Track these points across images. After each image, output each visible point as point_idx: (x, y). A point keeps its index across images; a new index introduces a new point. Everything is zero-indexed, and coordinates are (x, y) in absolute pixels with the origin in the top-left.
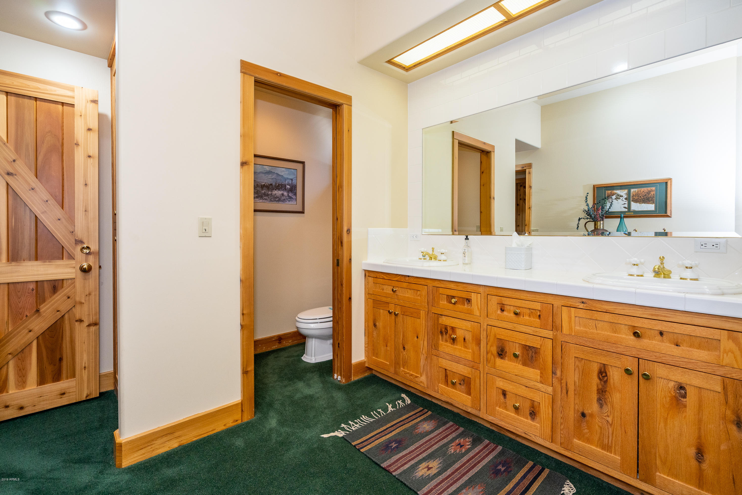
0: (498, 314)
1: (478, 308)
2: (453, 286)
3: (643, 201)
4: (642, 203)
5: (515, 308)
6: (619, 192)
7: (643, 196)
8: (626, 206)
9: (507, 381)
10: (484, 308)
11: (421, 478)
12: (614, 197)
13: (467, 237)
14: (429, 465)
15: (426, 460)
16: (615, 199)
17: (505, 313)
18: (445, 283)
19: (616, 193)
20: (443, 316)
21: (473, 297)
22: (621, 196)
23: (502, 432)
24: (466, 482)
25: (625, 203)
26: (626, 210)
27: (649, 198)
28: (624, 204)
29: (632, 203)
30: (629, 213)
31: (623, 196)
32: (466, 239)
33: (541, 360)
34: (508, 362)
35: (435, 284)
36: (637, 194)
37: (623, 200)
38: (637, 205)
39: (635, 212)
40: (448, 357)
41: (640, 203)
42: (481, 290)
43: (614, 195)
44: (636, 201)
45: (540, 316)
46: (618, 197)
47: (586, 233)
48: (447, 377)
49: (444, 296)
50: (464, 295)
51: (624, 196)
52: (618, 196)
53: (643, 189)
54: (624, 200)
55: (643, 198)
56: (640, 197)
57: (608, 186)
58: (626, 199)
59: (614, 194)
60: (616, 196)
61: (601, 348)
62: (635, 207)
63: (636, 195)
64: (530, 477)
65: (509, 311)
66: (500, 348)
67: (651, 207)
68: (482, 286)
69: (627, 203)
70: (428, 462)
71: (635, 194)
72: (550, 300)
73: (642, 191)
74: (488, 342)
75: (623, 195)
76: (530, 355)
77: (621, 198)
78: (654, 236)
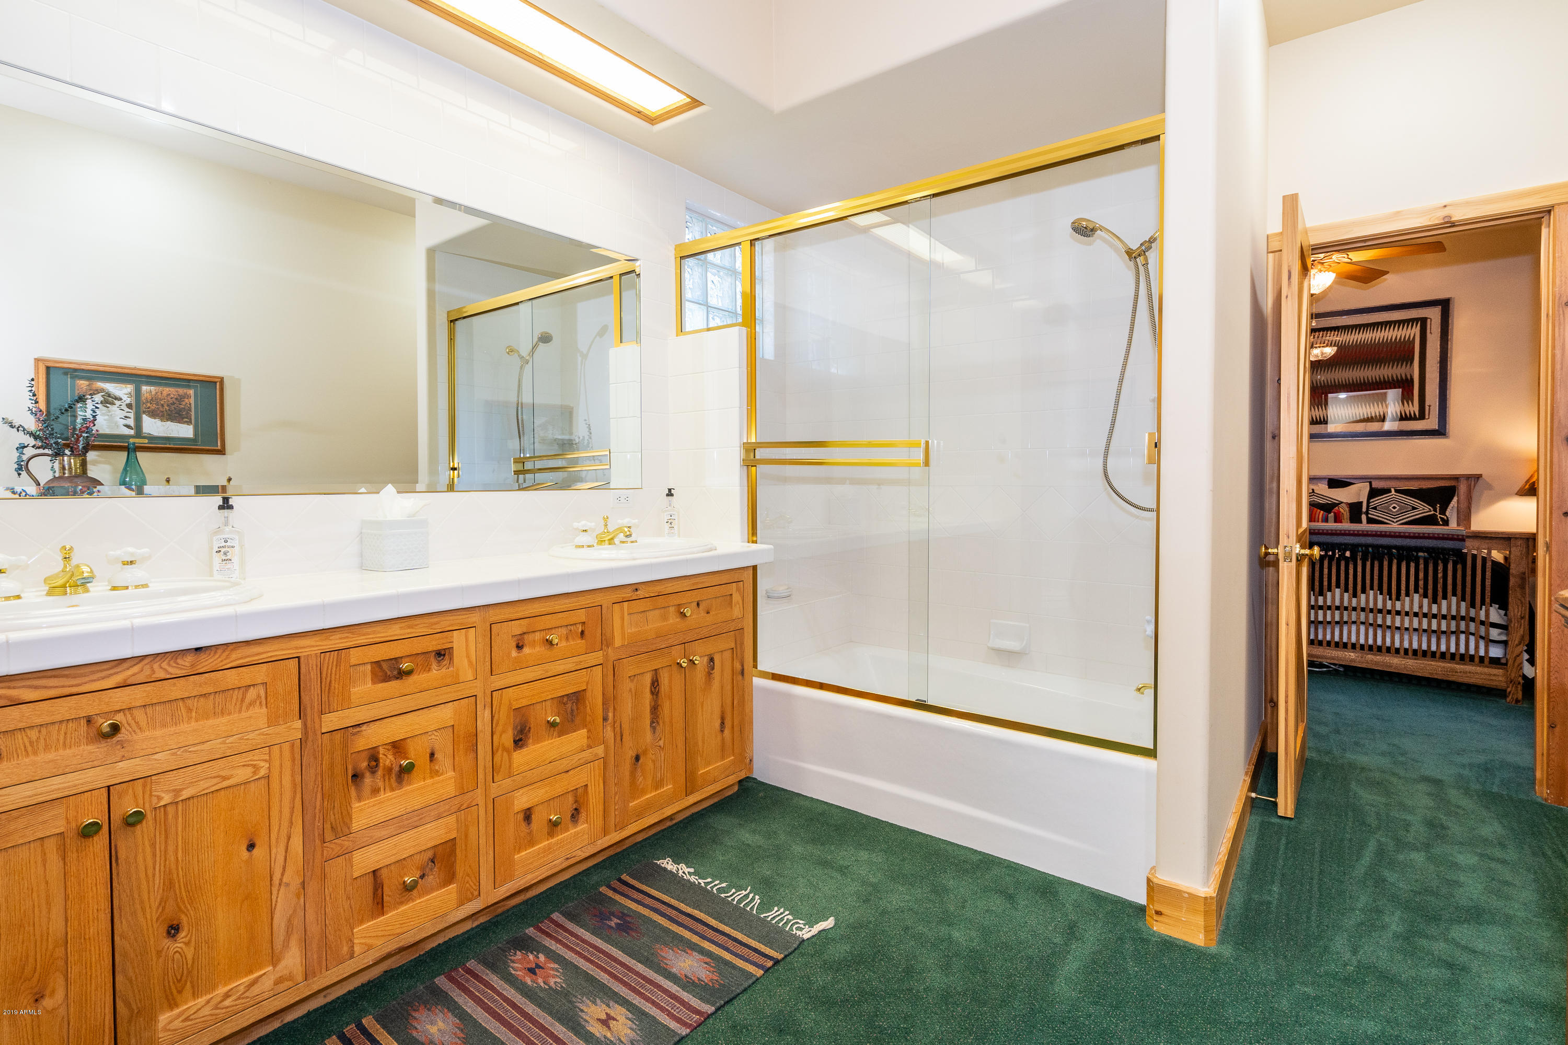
0: (515, 658)
1: (470, 662)
2: (398, 632)
3: (169, 415)
4: (167, 420)
5: (543, 633)
6: (111, 387)
7: (168, 405)
8: (131, 422)
9: (534, 786)
10: (485, 658)
11: (638, 1032)
12: (98, 398)
13: (226, 500)
14: (599, 1020)
15: (579, 1024)
16: (102, 403)
17: (526, 650)
18: (370, 630)
19: (102, 390)
20: (364, 727)
21: (458, 641)
22: (116, 398)
23: (500, 911)
24: (650, 967)
25: (128, 415)
26: (132, 432)
27: (180, 411)
28: (126, 417)
29: (146, 419)
30: (137, 440)
31: (121, 399)
32: (221, 508)
33: (588, 708)
34: (534, 747)
35: (333, 642)
36: (154, 399)
37: (122, 407)
38: (155, 423)
39: (152, 438)
40: (384, 833)
41: (162, 420)
42: (474, 618)
43: (99, 393)
44: (153, 414)
45: (582, 633)
46: (109, 400)
47: (32, 489)
48: (380, 890)
49: (362, 668)
50: (433, 644)
51: (124, 399)
52: (109, 396)
53: (167, 389)
54: (124, 407)
55: (169, 410)
56: (163, 405)
57: (83, 370)
58: (129, 406)
59: (97, 390)
60: (102, 396)
61: (654, 649)
62: (153, 427)
63: (152, 399)
64: (636, 895)
65: (533, 644)
66: (517, 727)
67: (185, 431)
68: (477, 609)
69: (132, 415)
70: (587, 1021)
71: (149, 397)
72: (598, 599)
73: (165, 393)
74: (495, 728)
75: (122, 396)
76: (569, 710)
77: (117, 402)
78: (193, 494)
